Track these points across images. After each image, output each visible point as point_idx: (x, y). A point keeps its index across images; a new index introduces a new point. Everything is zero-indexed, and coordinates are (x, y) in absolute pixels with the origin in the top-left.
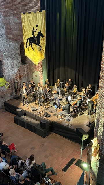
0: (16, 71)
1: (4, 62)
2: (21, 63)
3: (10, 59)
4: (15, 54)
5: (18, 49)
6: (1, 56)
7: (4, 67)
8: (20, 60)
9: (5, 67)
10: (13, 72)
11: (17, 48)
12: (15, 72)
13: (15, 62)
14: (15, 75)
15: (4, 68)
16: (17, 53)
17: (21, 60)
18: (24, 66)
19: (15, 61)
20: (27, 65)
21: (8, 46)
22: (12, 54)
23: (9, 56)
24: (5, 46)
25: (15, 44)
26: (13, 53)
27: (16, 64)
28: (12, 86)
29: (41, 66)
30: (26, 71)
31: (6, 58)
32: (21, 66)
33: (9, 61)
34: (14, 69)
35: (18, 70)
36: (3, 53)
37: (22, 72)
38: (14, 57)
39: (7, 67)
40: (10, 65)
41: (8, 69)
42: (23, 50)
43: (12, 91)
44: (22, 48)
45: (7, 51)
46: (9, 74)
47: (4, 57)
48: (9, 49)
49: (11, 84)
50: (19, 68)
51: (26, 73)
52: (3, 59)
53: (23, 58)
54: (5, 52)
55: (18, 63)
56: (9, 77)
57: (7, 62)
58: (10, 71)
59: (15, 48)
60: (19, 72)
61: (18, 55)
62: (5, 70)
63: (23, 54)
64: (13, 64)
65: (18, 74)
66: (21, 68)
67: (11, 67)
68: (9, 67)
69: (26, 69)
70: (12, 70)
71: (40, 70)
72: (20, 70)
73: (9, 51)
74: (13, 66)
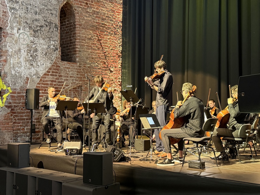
0: (42, 71)
1: (9, 32)
2: (58, 54)
3: (28, 32)
5: (54, 12)
6: (2, 14)
7: (6, 46)
8: (58, 43)
9: (8, 48)
10: (33, 71)
11: (51, 10)
12: (37, 74)
13: (42, 44)
14: (38, 80)
15: (4, 49)
16: (51, 23)
17: (61, 45)
18: (66, 64)
19: (42, 41)
20: (76, 66)
22: (36, 20)
23: (26, 22)
26: (37, 17)
27: (43, 49)
28: (22, 109)
29: (119, 83)
30: (73, 80)
31: (15, 23)
32: (58, 63)
33: (24, 34)
34: (37, 64)
35: (47, 70)
36: (8, 7)
37: (61, 79)
38: (40, 30)
39: (14, 49)
40: (25, 46)
41: (18, 57)
42: (71, 26)
43: (22, 128)
44: (68, 22)
45: (22, 8)
46: (18, 73)
47: (9, 20)
48: (27, 4)
49: (21, 104)
50: (51, 63)
51: (71, 85)
52: (7, 24)
53: (69, 49)
54: (14, 6)
55: (49, 50)
56: (16, 81)
57: (17, 35)
58: (23, 64)
59: (45, 8)
60: (50, 76)
61: (51, 29)
62: (8, 57)
63: (68, 39)
64: (34, 46)
65: (47, 81)
66: (59, 67)
67: (28, 55)
68: (22, 51)
69: (72, 76)
70: (29, 63)
71: (116, 92)
72: (53, 72)
73: (27, 8)
74: (34, 54)
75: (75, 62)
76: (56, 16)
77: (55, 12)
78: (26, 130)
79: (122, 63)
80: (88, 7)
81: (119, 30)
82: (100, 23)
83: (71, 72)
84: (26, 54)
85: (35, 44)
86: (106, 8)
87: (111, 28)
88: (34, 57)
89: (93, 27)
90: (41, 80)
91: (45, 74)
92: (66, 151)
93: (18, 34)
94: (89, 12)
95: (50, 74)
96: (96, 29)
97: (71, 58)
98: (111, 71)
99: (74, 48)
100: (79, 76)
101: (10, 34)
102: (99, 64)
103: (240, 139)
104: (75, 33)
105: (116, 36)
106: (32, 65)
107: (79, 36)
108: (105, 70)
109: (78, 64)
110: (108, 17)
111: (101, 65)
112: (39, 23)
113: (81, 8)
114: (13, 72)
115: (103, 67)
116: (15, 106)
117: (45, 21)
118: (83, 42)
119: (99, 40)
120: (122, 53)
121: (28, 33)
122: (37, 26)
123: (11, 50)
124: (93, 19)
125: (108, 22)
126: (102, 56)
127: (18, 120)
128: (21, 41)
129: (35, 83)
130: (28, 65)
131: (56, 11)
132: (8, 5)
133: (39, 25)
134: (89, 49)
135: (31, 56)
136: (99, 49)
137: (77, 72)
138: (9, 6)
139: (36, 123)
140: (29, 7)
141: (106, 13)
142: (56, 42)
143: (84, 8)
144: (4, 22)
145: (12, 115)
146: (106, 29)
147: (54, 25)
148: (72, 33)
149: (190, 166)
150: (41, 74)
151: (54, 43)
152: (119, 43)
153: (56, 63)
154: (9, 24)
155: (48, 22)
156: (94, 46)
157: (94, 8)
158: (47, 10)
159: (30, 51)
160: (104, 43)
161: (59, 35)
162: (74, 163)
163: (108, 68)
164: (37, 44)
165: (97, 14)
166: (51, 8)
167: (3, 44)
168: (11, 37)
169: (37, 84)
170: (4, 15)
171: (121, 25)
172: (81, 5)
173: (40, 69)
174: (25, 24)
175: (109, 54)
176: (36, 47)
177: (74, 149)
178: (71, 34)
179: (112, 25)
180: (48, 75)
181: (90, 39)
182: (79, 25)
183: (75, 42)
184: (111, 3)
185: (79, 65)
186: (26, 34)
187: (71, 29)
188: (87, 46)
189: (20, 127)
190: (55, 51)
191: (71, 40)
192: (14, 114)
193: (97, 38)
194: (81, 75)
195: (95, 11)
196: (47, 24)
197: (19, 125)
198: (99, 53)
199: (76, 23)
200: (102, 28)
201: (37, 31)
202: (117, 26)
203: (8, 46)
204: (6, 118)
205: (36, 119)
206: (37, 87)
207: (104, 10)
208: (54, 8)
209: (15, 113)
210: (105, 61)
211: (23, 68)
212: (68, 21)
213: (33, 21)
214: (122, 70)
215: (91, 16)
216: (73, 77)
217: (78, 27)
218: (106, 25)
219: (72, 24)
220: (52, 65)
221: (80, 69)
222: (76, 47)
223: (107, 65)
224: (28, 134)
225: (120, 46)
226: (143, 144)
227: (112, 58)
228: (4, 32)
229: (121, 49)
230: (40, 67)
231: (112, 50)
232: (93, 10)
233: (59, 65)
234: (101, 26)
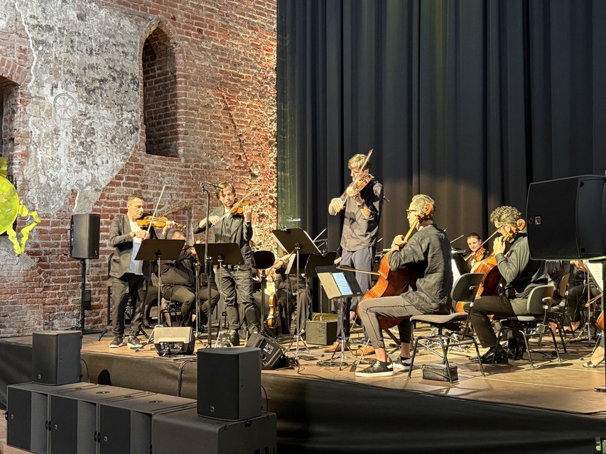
0: (104, 176)
1: (33, 92)
2: (139, 138)
3: (74, 92)
4: (106, 73)
6: (17, 53)
7: (25, 122)
8: (138, 117)
9: (31, 127)
10: (85, 175)
11: (123, 45)
12: (94, 181)
13: (104, 119)
14: (96, 196)
15: (22, 130)
16: (122, 73)
17: (146, 121)
19: (104, 113)
20: (178, 164)
21: (73, 14)
22: (92, 67)
23: (70, 72)
24: (50, 7)
25: (113, 20)
26: (94, 60)
27: (106, 129)
28: (62, 259)
29: (272, 201)
30: (171, 195)
31: (45, 73)
32: (139, 158)
33: (66, 97)
34: (94, 161)
35: (115, 174)
36: (30, 40)
37: (146, 192)
38: (101, 88)
39: (44, 130)
40: (68, 123)
41: (52, 146)
42: (166, 80)
43: (62, 298)
44: (159, 71)
45: (61, 42)
46: (53, 181)
47: (33, 67)
48: (71, 33)
49: (60, 248)
50: (123, 159)
51: (167, 205)
52: (28, 76)
53: (163, 129)
54: (44, 38)
55: (119, 131)
56: (50, 198)
57: (51, 99)
58: (64, 161)
59: (112, 41)
60: (122, 187)
61: (125, 87)
62: (32, 148)
63: (161, 107)
64: (87, 123)
65: (116, 198)
66: (142, 167)
67: (74, 142)
68: (62, 134)
69: (169, 185)
70: (77, 159)
71: (264, 220)
72: (128, 178)
73: (72, 41)
74: (88, 140)
75: (176, 155)
76: (135, 58)
77: (131, 50)
78: (70, 304)
79: (276, 159)
80: (203, 38)
81: (269, 88)
82: (229, 73)
83: (168, 178)
84: (69, 139)
85: (89, 118)
86: (242, 41)
87: (252, 84)
88: (88, 147)
89: (214, 82)
90: (102, 196)
91: (111, 183)
92: (158, 346)
93: (54, 97)
94: (205, 50)
95: (122, 182)
96: (221, 85)
97: (168, 147)
98: (254, 176)
99: (173, 127)
100: (185, 186)
101: (36, 97)
102: (227, 161)
103: (531, 318)
104: (175, 95)
105: (262, 100)
106: (83, 163)
107: (185, 101)
108: (242, 174)
109: (183, 160)
110: (247, 60)
111: (233, 163)
112: (98, 73)
113: (187, 40)
114: (43, 180)
115: (236, 167)
116: (47, 253)
117: (110, 68)
118: (192, 114)
119: (226, 109)
120: (276, 136)
121: (75, 96)
122: (94, 80)
123: (38, 132)
124: (213, 63)
125: (245, 71)
126: (234, 143)
127: (55, 281)
128: (59, 112)
129: (91, 202)
130: (74, 165)
131: (135, 47)
132: (30, 36)
133: (97, 77)
134: (205, 129)
135: (82, 144)
136: (227, 127)
137: (181, 178)
138: (32, 38)
139: (92, 289)
140: (76, 38)
141: (242, 51)
142: (133, 113)
143: (193, 41)
144: (23, 71)
145: (40, 272)
146: (242, 84)
147: (130, 77)
148: (169, 94)
149: (426, 375)
150: (103, 183)
151: (130, 115)
152: (270, 116)
153: (136, 160)
154: (33, 77)
155: (116, 71)
156: (215, 122)
157: (217, 41)
158: (115, 45)
159: (80, 133)
160: (237, 115)
161: (140, 99)
162: (178, 373)
163: (246, 170)
164: (93, 118)
165: (223, 54)
166: (123, 41)
167: (21, 120)
168: (37, 104)
169: (95, 204)
170: (21, 56)
171: (275, 76)
172: (188, 34)
173: (100, 171)
174: (67, 76)
175: (248, 138)
176: (91, 125)
177: (176, 343)
178: (166, 97)
179: (255, 77)
180: (118, 185)
181: (207, 106)
182: (184, 77)
183: (175, 114)
184: (252, 29)
185: (186, 161)
186: (70, 97)
187: (166, 85)
188: (200, 121)
189: (58, 298)
190: (132, 133)
191: (167, 109)
192: (46, 270)
193: (222, 104)
194: (189, 184)
195: (217, 48)
196: (116, 75)
197: (57, 292)
198: (226, 137)
199: (178, 73)
200: (232, 83)
201: (94, 90)
202: (266, 78)
203: (30, 124)
204: (28, 278)
205: (92, 280)
206: (94, 210)
207: (237, 46)
208: (130, 41)
209: (48, 267)
210: (241, 154)
211: (63, 170)
212: (160, 69)
213: (85, 69)
214: (279, 173)
215: (209, 57)
216: (171, 188)
217: (181, 82)
218: (241, 76)
219: (170, 75)
220: (127, 164)
221: (188, 172)
222: (178, 125)
223: (246, 163)
224: (76, 312)
225: (272, 121)
226: (325, 330)
227: (255, 147)
228: (21, 93)
229: (275, 129)
230: (101, 168)
231: (254, 129)
232: (213, 45)
233: (142, 164)
234: (232, 79)
